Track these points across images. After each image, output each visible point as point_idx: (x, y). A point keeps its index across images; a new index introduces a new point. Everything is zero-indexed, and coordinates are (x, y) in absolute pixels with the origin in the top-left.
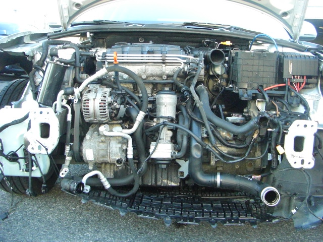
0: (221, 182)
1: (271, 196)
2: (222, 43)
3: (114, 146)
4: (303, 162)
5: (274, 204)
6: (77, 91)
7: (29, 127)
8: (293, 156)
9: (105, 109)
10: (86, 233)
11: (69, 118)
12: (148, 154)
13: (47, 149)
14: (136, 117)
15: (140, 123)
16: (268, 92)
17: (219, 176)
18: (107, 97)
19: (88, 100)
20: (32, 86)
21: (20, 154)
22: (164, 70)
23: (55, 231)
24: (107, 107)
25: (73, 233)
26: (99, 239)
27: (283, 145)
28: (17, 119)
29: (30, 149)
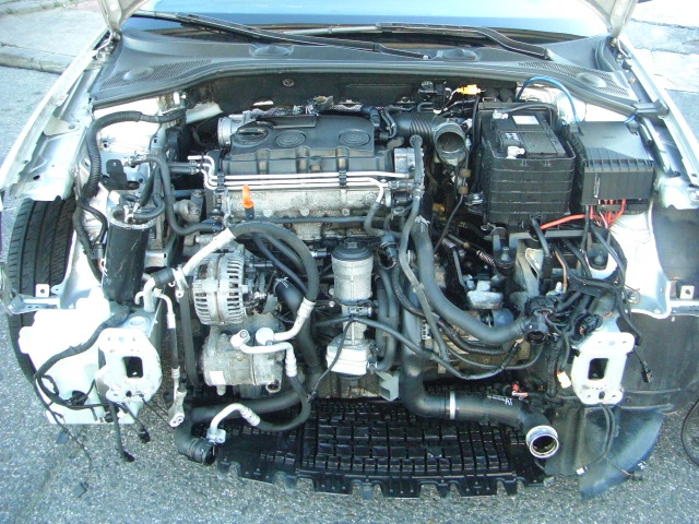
0: (457, 411)
1: (543, 443)
2: (459, 90)
3: (261, 364)
4: (602, 396)
5: (547, 455)
6: (180, 274)
7: (102, 362)
8: (585, 387)
9: (237, 299)
10: (223, 488)
11: (172, 323)
12: (325, 368)
13: (142, 396)
14: (298, 308)
15: (306, 321)
16: (550, 234)
17: (452, 400)
18: (240, 285)
19: (205, 295)
20: (82, 242)
21: (93, 398)
22: (344, 201)
23: (170, 491)
24: (241, 304)
25: (201, 493)
26: (249, 501)
27: (569, 373)
28: (75, 345)
29: (110, 396)
